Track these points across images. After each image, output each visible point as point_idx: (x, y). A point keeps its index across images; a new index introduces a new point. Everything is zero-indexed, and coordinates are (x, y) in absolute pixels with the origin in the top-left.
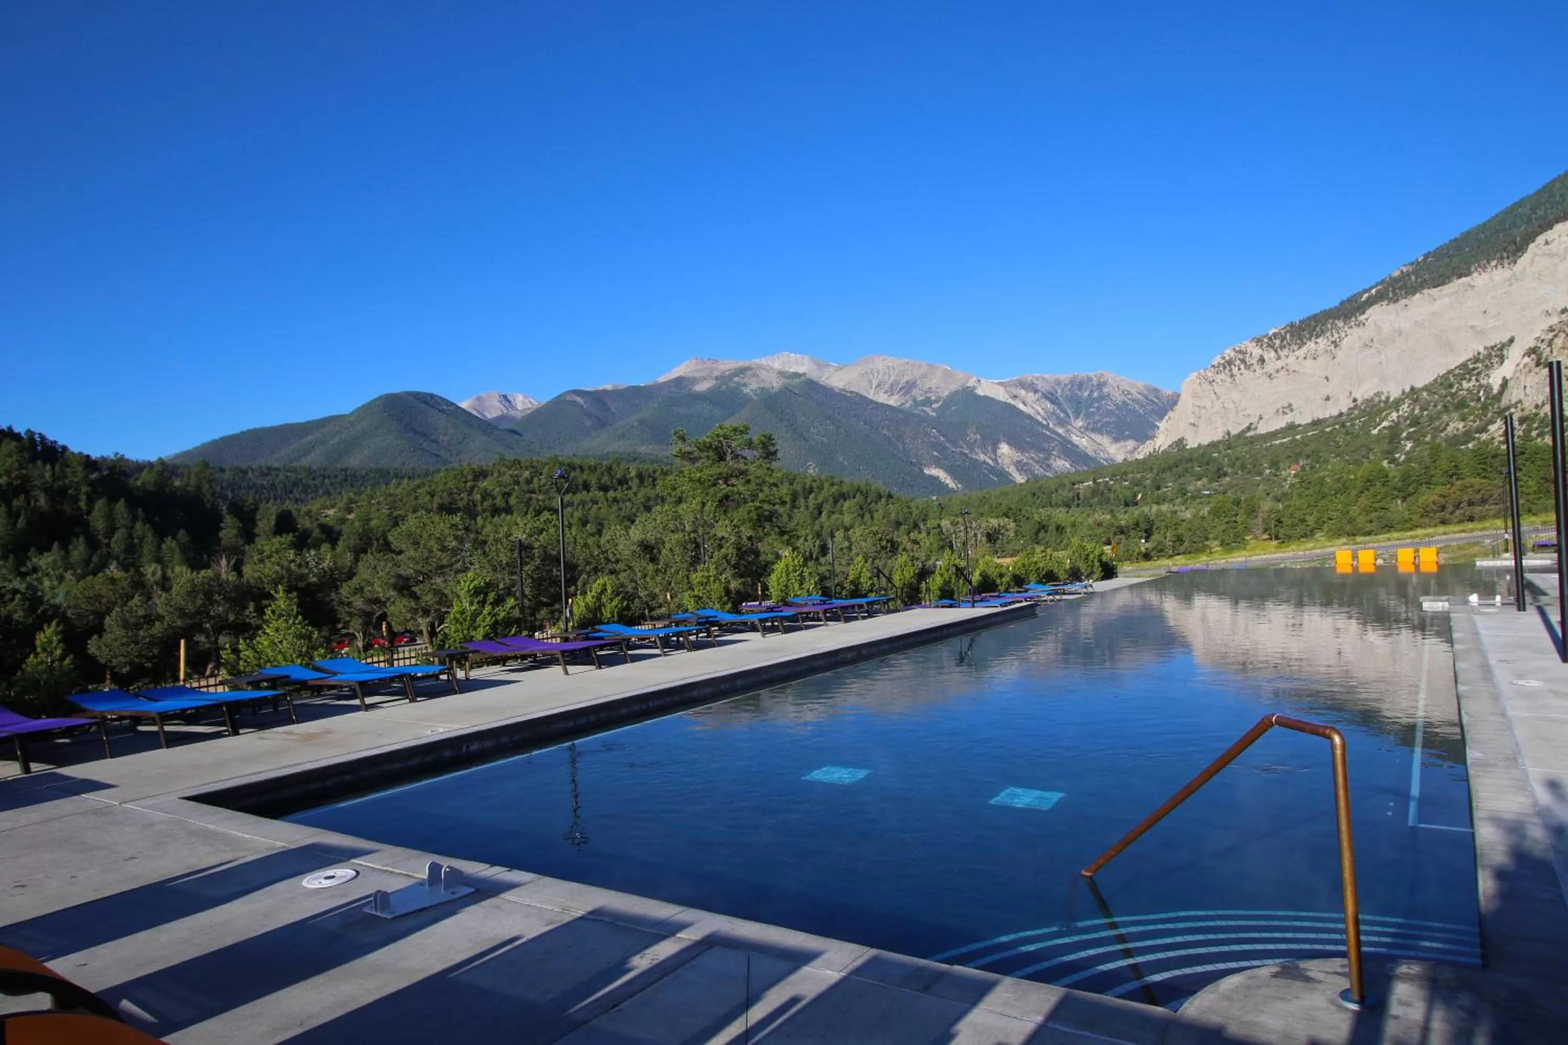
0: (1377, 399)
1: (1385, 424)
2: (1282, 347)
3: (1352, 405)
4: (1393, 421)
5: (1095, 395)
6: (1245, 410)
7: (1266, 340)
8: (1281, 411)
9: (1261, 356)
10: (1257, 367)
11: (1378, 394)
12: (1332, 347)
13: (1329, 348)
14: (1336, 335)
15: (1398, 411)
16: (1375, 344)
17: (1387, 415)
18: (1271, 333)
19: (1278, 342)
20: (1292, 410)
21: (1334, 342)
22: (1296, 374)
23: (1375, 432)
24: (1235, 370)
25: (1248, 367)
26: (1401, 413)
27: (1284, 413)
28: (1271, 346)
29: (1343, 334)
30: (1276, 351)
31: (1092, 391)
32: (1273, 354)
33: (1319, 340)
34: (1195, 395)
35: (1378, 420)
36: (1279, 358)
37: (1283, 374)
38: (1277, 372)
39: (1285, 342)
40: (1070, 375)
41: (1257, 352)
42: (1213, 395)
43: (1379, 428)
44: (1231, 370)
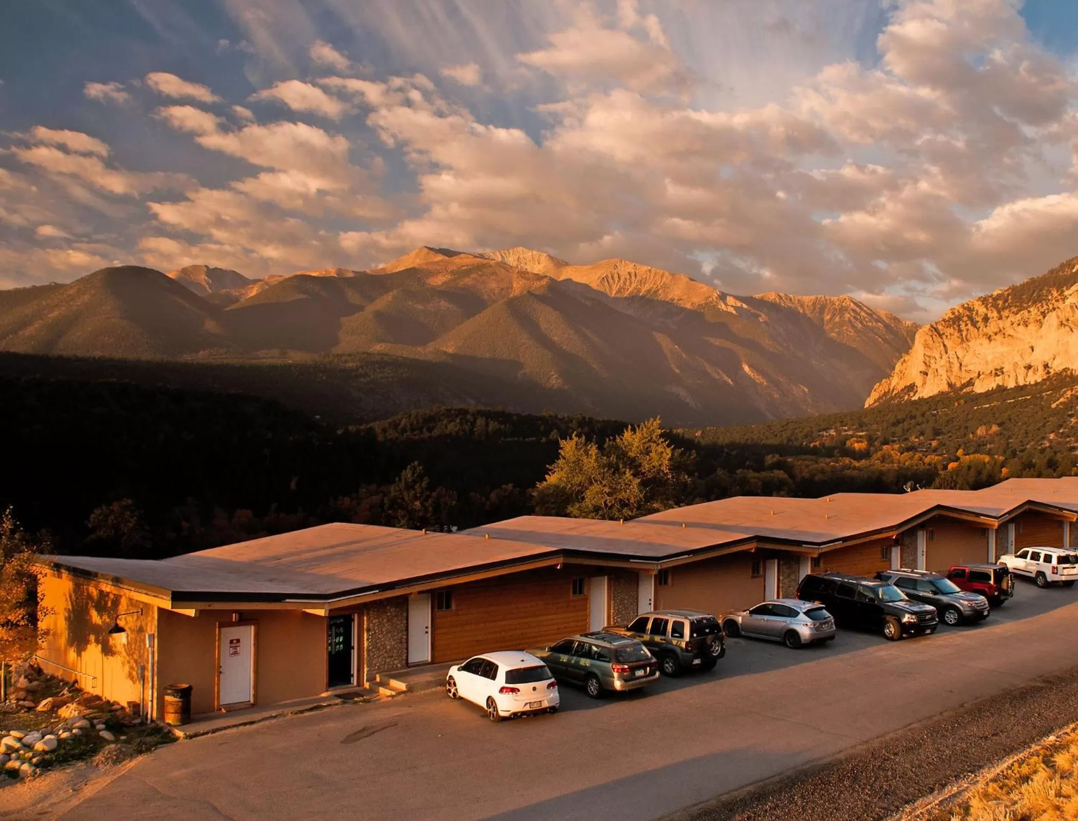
0: (1064, 374)
1: (1062, 400)
2: (1004, 308)
3: (1045, 377)
4: (1067, 398)
5: (837, 319)
6: (966, 366)
7: (990, 300)
8: (994, 372)
9: (986, 315)
10: (981, 324)
11: (1065, 370)
12: (1041, 317)
13: (1038, 318)
14: (1045, 307)
15: (1072, 390)
16: (1070, 324)
17: (1065, 392)
18: (995, 293)
19: (1000, 302)
20: (1003, 373)
21: (1042, 313)
22: (1010, 337)
23: (1054, 406)
24: (963, 327)
25: (974, 324)
26: (1074, 392)
27: (996, 375)
28: (995, 306)
29: (1051, 307)
30: (999, 312)
31: (833, 315)
32: (995, 314)
33: (1031, 309)
34: (926, 346)
35: (1058, 396)
36: (1000, 318)
37: (999, 337)
38: (996, 334)
39: (1007, 304)
40: (813, 297)
41: (982, 310)
42: (942, 347)
43: (1057, 403)
44: (959, 326)
